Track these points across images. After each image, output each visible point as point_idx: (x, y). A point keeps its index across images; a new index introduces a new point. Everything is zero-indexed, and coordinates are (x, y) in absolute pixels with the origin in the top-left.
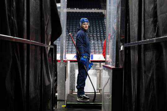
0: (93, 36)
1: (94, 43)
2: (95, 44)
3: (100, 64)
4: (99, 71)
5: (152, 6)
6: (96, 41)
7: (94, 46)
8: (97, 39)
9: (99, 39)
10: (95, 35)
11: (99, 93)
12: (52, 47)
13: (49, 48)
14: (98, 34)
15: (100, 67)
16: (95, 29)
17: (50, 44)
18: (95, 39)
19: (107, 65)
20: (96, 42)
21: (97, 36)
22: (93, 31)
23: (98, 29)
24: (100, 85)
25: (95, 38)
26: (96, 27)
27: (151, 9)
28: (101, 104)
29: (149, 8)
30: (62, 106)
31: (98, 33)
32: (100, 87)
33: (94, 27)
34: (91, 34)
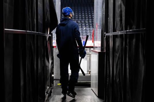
0: (85, 23)
1: (86, 29)
2: (87, 31)
3: (90, 49)
4: (89, 55)
5: (120, 10)
6: (87, 27)
7: (86, 32)
8: (89, 25)
9: (91, 26)
10: (87, 22)
11: (89, 75)
12: (50, 35)
13: (48, 37)
14: (90, 21)
15: (90, 52)
16: (87, 15)
17: (48, 33)
18: (87, 26)
19: (95, 50)
20: (88, 29)
21: (89, 23)
22: (85, 18)
23: (90, 16)
24: (90, 67)
25: (87, 24)
26: (88, 14)
27: (119, 12)
28: (90, 83)
29: (118, 11)
30: (58, 84)
31: (90, 19)
32: (90, 69)
33: (86, 14)
34: (82, 21)
